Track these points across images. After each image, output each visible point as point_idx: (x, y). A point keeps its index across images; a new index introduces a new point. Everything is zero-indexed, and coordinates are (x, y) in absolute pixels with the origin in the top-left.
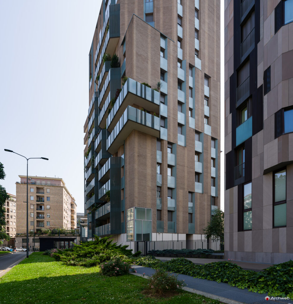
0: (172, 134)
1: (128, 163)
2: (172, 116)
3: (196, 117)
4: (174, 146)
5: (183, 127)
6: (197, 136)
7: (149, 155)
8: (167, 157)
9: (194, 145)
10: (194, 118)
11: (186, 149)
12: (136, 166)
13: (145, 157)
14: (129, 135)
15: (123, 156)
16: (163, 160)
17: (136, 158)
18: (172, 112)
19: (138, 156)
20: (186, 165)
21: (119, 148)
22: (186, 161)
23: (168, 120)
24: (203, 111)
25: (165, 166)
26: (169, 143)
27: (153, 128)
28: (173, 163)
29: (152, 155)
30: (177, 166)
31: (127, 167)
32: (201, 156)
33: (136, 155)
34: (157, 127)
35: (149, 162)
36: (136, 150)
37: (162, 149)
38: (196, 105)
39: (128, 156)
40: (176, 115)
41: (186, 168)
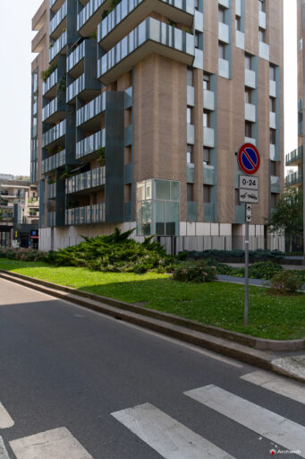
0: (209, 60)
1: (140, 105)
2: (210, 29)
3: (247, 31)
4: (212, 77)
5: (227, 48)
6: (246, 61)
7: (175, 94)
8: (202, 96)
9: (243, 76)
10: (243, 32)
11: (231, 82)
12: (156, 112)
13: (170, 98)
14: (144, 60)
15: (129, 91)
16: (196, 101)
17: (156, 99)
18: (210, 22)
19: (160, 95)
20: (231, 109)
21: (121, 76)
22: (231, 102)
23: (204, 36)
24: (256, 20)
25: (200, 110)
26: (206, 73)
27: (184, 52)
28: (210, 106)
29: (179, 93)
30: (219, 111)
31: (139, 112)
32: (253, 93)
33: (156, 93)
34: (190, 50)
35: (175, 104)
36: (157, 85)
37: (194, 84)
38: (247, 12)
39: (140, 94)
40: (215, 28)
41: (231, 114)
